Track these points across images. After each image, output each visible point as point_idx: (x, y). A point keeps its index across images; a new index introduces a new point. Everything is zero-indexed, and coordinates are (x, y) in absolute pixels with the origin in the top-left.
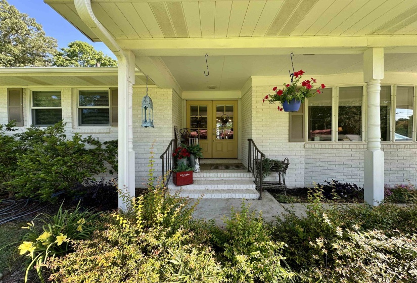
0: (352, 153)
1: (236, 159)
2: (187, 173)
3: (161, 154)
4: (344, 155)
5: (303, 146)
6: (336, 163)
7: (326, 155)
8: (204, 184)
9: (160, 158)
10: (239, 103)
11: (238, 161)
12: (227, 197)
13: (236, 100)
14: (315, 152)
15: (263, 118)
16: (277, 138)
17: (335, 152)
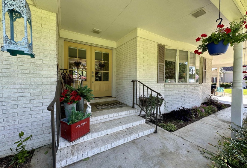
0: (185, 89)
1: (111, 97)
2: (83, 121)
3: (49, 104)
4: (182, 91)
5: (163, 86)
6: (179, 96)
7: (174, 91)
8: (103, 130)
9: (48, 109)
10: (114, 52)
11: (114, 99)
12: (132, 139)
13: (111, 49)
14: (169, 90)
15: (144, 64)
16: (151, 80)
17: (178, 89)
